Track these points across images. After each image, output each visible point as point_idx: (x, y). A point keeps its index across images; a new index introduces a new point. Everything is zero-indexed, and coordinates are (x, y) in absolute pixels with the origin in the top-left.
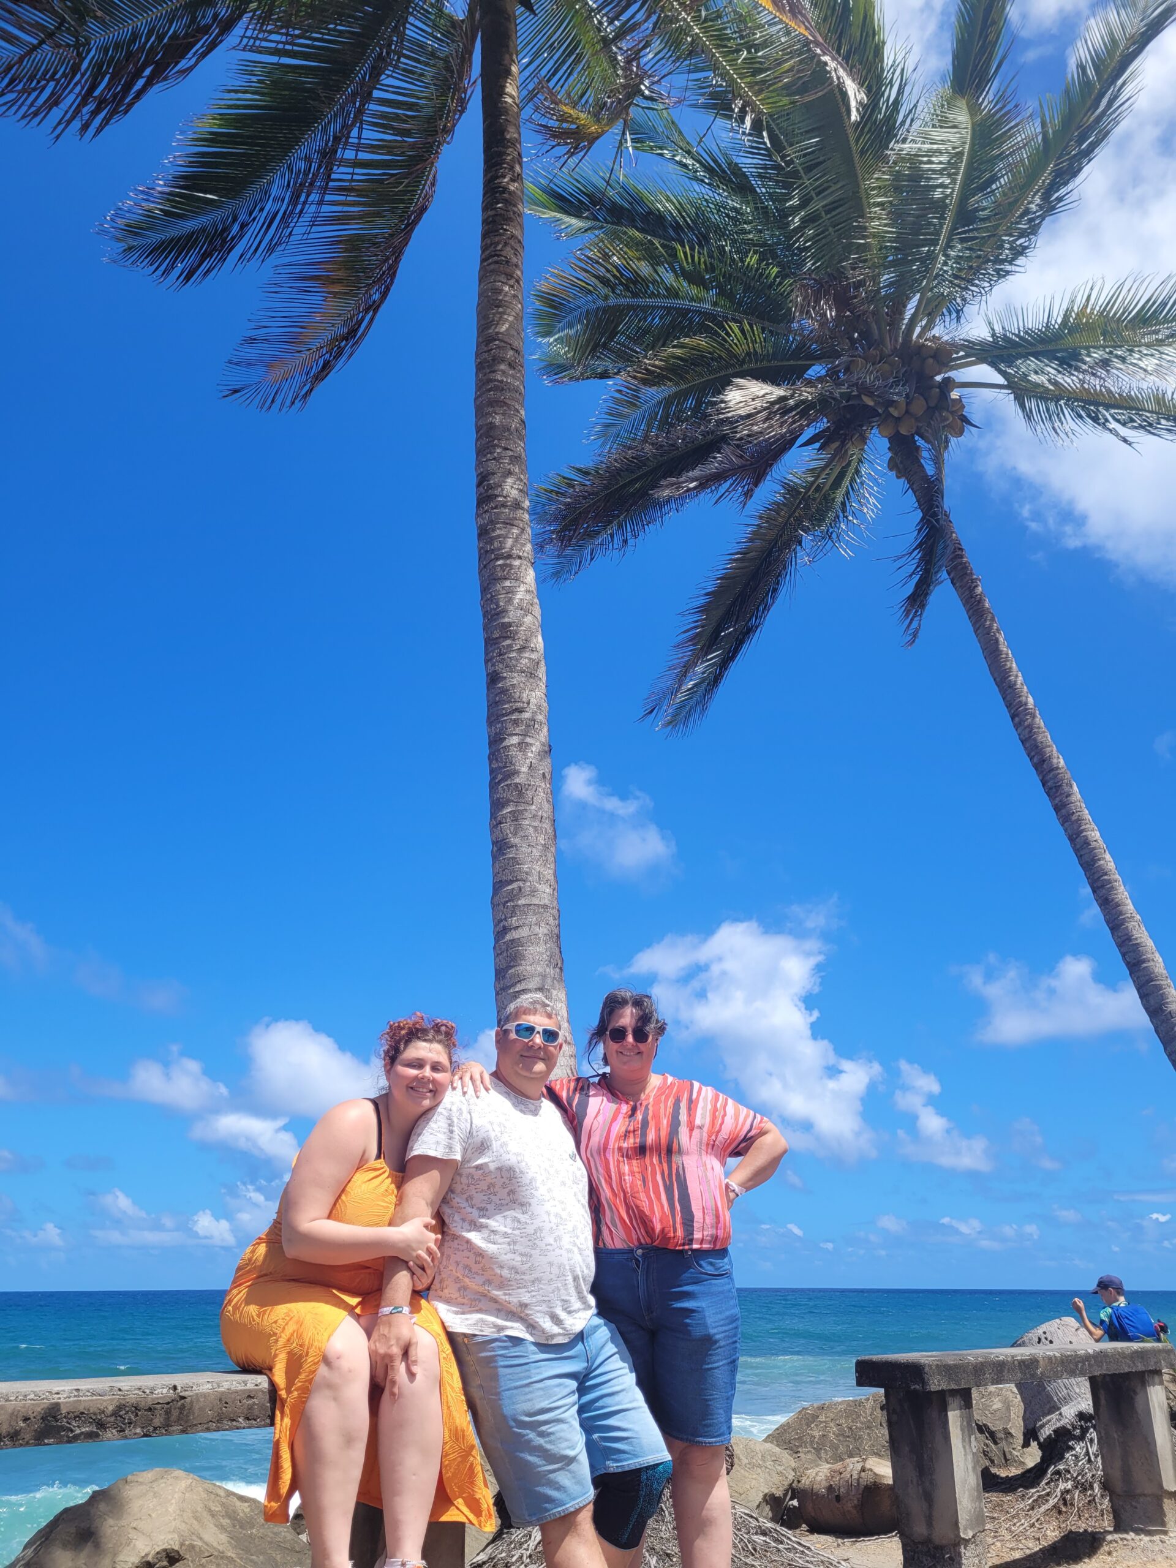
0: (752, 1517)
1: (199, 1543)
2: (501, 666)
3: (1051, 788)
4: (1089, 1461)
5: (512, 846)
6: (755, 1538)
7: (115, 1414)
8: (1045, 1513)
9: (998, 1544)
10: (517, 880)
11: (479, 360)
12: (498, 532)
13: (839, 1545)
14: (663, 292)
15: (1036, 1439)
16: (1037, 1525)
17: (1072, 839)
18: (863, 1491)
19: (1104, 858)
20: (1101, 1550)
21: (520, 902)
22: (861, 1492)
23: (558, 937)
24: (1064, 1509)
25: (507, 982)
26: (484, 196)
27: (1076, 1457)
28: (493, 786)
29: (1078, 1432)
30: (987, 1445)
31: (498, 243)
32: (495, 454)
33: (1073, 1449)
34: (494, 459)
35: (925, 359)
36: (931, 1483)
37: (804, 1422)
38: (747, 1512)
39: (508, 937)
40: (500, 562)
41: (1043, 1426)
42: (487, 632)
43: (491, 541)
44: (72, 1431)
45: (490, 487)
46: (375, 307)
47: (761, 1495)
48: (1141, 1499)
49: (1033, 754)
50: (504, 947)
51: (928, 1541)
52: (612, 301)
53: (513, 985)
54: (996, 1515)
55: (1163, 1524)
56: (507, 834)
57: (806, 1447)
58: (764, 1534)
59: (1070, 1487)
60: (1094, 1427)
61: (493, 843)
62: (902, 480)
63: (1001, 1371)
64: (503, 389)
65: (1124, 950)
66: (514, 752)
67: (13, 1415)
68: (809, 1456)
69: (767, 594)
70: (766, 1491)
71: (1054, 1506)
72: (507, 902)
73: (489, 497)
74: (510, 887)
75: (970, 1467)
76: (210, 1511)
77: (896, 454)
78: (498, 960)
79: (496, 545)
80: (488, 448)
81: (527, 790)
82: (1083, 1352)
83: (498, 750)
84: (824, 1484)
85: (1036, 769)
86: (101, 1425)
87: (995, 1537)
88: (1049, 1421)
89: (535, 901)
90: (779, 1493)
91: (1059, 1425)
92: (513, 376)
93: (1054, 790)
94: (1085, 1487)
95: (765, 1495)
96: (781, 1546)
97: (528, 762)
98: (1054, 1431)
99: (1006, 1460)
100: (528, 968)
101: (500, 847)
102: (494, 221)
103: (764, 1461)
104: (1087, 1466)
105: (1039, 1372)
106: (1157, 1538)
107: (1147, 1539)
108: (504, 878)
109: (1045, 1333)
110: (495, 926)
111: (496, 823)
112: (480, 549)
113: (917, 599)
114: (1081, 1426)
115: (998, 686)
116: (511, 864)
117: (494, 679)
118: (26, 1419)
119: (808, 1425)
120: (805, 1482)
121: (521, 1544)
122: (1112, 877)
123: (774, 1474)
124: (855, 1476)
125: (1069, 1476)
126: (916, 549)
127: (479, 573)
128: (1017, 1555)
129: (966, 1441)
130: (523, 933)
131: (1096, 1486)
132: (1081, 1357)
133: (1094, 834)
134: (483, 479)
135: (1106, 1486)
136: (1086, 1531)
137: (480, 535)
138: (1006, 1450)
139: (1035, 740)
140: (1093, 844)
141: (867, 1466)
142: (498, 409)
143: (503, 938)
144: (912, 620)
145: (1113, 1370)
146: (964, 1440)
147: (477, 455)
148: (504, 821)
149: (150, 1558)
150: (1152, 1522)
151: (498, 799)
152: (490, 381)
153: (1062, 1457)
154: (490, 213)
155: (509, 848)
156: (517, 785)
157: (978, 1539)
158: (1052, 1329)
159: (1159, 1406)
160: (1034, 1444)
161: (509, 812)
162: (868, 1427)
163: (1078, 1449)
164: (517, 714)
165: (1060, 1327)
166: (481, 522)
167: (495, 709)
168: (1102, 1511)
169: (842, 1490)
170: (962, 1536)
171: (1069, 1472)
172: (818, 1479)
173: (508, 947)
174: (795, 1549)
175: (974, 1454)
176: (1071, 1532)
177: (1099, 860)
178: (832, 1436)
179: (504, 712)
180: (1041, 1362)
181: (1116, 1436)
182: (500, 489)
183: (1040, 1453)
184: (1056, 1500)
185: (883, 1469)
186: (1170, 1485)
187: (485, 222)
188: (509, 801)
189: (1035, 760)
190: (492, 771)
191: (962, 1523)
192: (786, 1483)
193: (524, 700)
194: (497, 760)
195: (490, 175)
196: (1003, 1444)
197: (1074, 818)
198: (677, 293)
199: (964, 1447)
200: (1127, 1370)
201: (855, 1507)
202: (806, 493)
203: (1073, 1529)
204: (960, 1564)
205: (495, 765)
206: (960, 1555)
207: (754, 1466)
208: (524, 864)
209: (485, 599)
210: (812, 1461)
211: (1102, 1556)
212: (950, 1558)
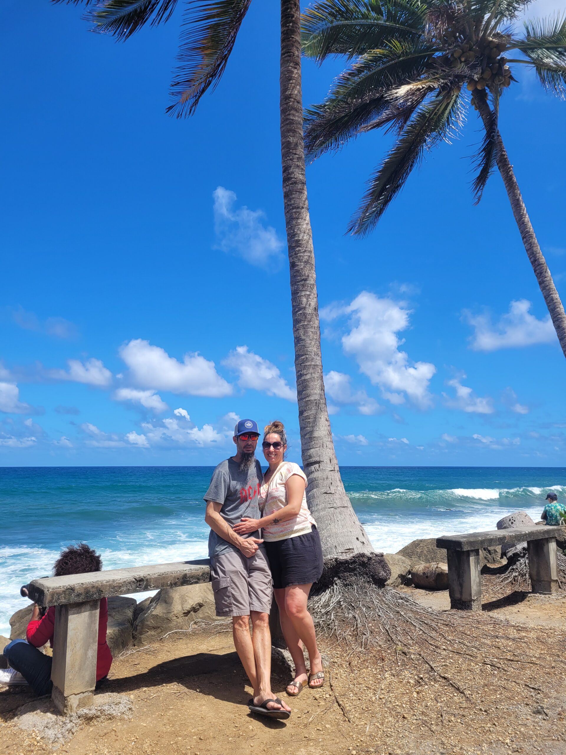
1: (208, 600)
2: (296, 259)
3: (538, 274)
4: (526, 565)
5: (303, 340)
8: (507, 584)
9: (488, 595)
10: (306, 355)
11: (282, 108)
12: (294, 196)
13: (427, 594)
14: (360, 16)
15: (506, 556)
16: (503, 588)
17: (546, 298)
18: (437, 575)
19: (560, 307)
20: (526, 600)
21: (307, 364)
22: (436, 575)
23: (322, 377)
24: (514, 583)
25: (303, 396)
26: (282, 18)
27: (521, 564)
28: (294, 313)
29: (522, 555)
31: (289, 45)
32: (291, 157)
33: (520, 560)
34: (291, 159)
35: (492, 48)
36: (462, 580)
37: (414, 546)
39: (303, 378)
40: (294, 210)
41: (509, 552)
42: (289, 243)
43: (290, 200)
45: (289, 174)
46: (225, 58)
47: (397, 575)
48: (543, 582)
49: (531, 257)
50: (301, 382)
51: (460, 600)
52: (335, 23)
53: (305, 398)
54: (488, 584)
55: (550, 591)
56: (301, 335)
57: (415, 556)
59: (517, 575)
60: (528, 553)
61: (295, 338)
62: (478, 110)
63: (491, 542)
64: (293, 123)
65: (564, 349)
66: (303, 299)
68: (416, 559)
70: (399, 573)
71: (511, 581)
72: (302, 363)
73: (288, 178)
74: (303, 357)
75: (477, 576)
76: (209, 589)
77: (475, 98)
78: (298, 387)
79: (292, 202)
80: (287, 153)
82: (524, 532)
83: (296, 298)
84: (422, 571)
85: (532, 264)
87: (487, 592)
88: (511, 550)
89: (313, 363)
90: (404, 574)
91: (515, 552)
92: (299, 117)
93: (539, 275)
94: (523, 575)
95: (399, 575)
97: (309, 303)
98: (513, 554)
99: (493, 562)
100: (311, 391)
101: (298, 340)
102: (287, 33)
103: (399, 563)
104: (525, 567)
105: (506, 541)
106: (547, 596)
107: (543, 596)
108: (300, 353)
109: (512, 517)
110: (297, 373)
111: (296, 329)
112: (285, 203)
113: (482, 179)
114: (524, 553)
115: (517, 223)
116: (303, 347)
117: (293, 265)
119: (416, 547)
120: (414, 570)
122: (563, 316)
123: (402, 567)
124: (434, 570)
125: (517, 571)
126: (482, 151)
127: (285, 214)
128: (494, 600)
130: (308, 377)
131: (527, 575)
132: (523, 534)
133: (556, 296)
134: (286, 169)
135: (530, 576)
136: (521, 591)
137: (285, 197)
138: (494, 557)
139: (533, 250)
140: (555, 301)
141: (439, 566)
142: (291, 134)
143: (301, 378)
144: (478, 191)
145: (536, 538)
146: (475, 566)
147: (283, 156)
148: (299, 329)
149: (194, 606)
150: (546, 590)
151: (296, 319)
152: (287, 119)
153: (515, 564)
154: (285, 29)
156: (304, 313)
157: (478, 599)
158: (516, 516)
159: (553, 550)
160: (505, 557)
161: (302, 325)
163: (522, 561)
164: (303, 281)
165: (519, 515)
166: (285, 190)
167: (294, 279)
168: (528, 584)
169: (429, 574)
170: (473, 598)
171: (517, 569)
172: (420, 569)
176: (516, 592)
178: (425, 552)
179: (298, 280)
180: (507, 538)
181: (535, 560)
182: (293, 175)
183: (507, 561)
184: (511, 579)
185: (444, 567)
186: (554, 577)
187: (283, 33)
188: (301, 320)
189: (532, 260)
190: (293, 306)
191: (473, 594)
192: (407, 570)
193: (306, 275)
194: (295, 302)
195: (285, 7)
196: (493, 555)
197: (548, 288)
198: (368, 17)
199: (475, 569)
200: (541, 538)
201: (434, 580)
202: (429, 117)
203: (517, 590)
204: (471, 607)
205: (294, 304)
206: (471, 605)
207: (395, 564)
208: (308, 348)
209: (288, 227)
210: (417, 561)
211: (525, 602)
212: (468, 605)
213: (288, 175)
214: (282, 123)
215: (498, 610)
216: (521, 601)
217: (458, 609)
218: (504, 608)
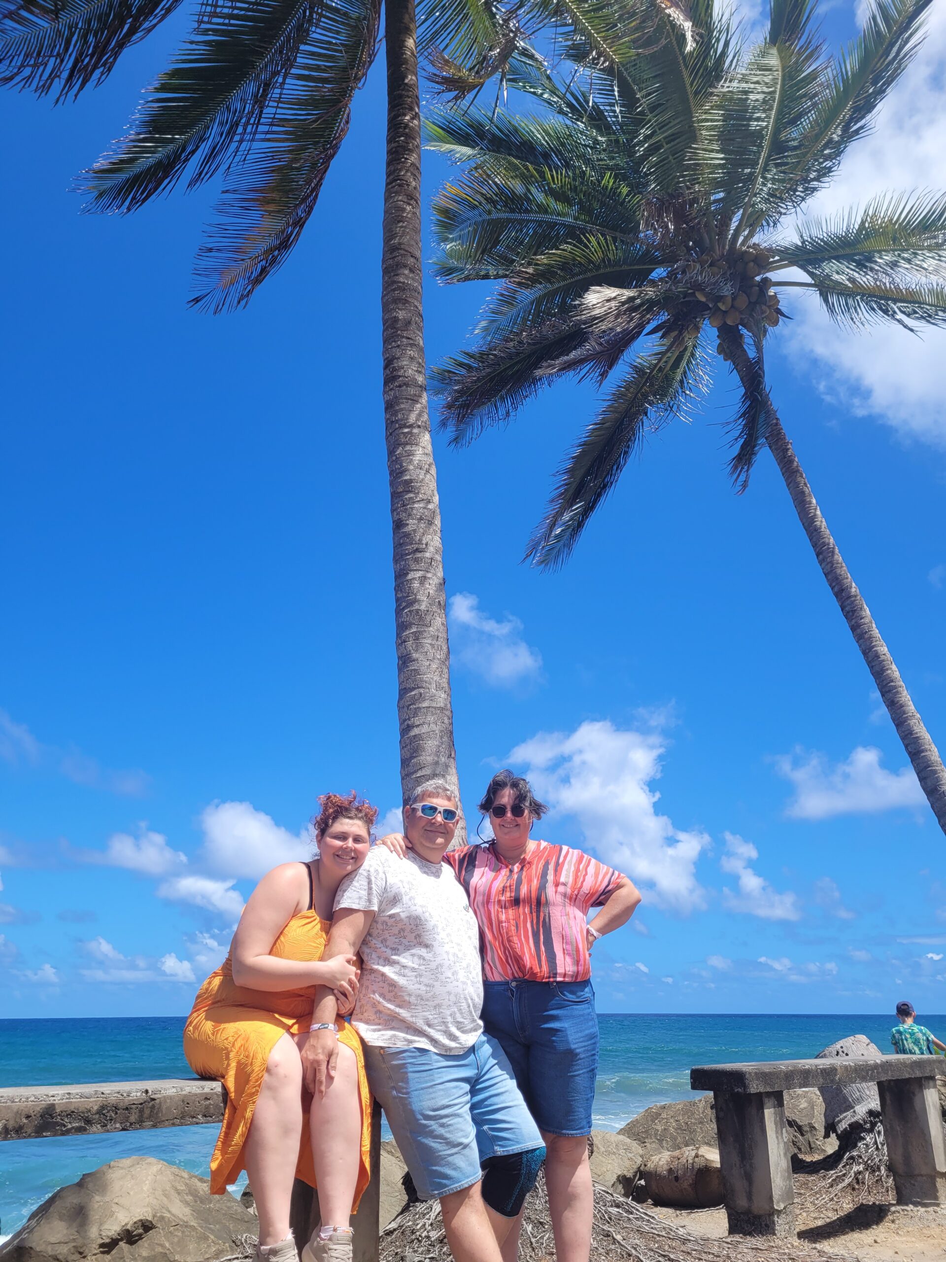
0: (608, 1193)
1: (167, 1215)
2: (404, 514)
3: (848, 612)
4: (877, 1149)
5: (414, 660)
6: (610, 1209)
7: (99, 1112)
8: (842, 1190)
9: (805, 1214)
10: (419, 688)
11: (385, 266)
12: (402, 406)
13: (677, 1216)
14: (534, 208)
15: (835, 1131)
16: (835, 1199)
17: (865, 653)
18: (697, 1173)
19: (891, 669)
20: (887, 1219)
21: (420, 705)
22: (695, 1173)
23: (451, 733)
24: (857, 1187)
25: (411, 769)
26: (388, 131)
27: (867, 1145)
28: (399, 612)
29: (868, 1126)
30: (795, 1137)
31: (400, 170)
32: (399, 343)
33: (864, 1139)
34: (398, 346)
35: (747, 263)
36: (751, 1166)
37: (649, 1119)
38: (603, 1189)
39: (412, 733)
40: (404, 431)
41: (840, 1121)
42: (393, 488)
43: (395, 413)
44: (65, 1126)
45: (394, 369)
46: (300, 223)
47: (615, 1176)
48: (919, 1178)
49: (834, 584)
50: (408, 741)
51: (748, 1212)
52: (494, 216)
53: (416, 772)
54: (802, 1191)
55: (936, 1198)
56: (410, 651)
57: (651, 1138)
58: (618, 1206)
59: (861, 1169)
60: (881, 1122)
61: (399, 658)
62: (729, 362)
63: (806, 1078)
64: (404, 289)
65: (906, 742)
66: (416, 585)
67: (18, 1113)
68: (654, 1145)
69: (620, 456)
70: (620, 1173)
71: (849, 1184)
72: (410, 705)
73: (393, 377)
74: (413, 693)
75: (782, 1153)
76: (176, 1190)
77: (724, 341)
78: (403, 752)
79: (400, 416)
80: (393, 337)
81: (426, 615)
82: (872, 1062)
83: (402, 583)
84: (666, 1167)
85: (837, 597)
86: (88, 1122)
87: (802, 1209)
88: (845, 1117)
89: (434, 705)
90: (629, 1175)
91: (853, 1120)
92: (413, 279)
93: (851, 614)
94: (874, 1169)
95: (619, 1177)
96: (631, 1216)
97: (426, 592)
98: (849, 1125)
99: (811, 1148)
100: (428, 758)
101: (405, 661)
102: (396, 152)
103: (618, 1150)
104: (876, 1153)
105: (837, 1078)
106: (931, 1209)
107: (923, 1209)
108: (408, 686)
109: (842, 1047)
110: (401, 724)
111: (401, 642)
112: (387, 420)
114: (871, 1121)
115: (806, 530)
116: (413, 675)
117: (399, 525)
118: (28, 1117)
119: (653, 1121)
120: (651, 1166)
121: (424, 1215)
122: (897, 683)
123: (626, 1160)
124: (690, 1161)
125: (861, 1161)
126: (740, 417)
127: (387, 439)
128: (820, 1223)
129: (779, 1133)
130: (425, 729)
131: (883, 1168)
132: (870, 1066)
133: (883, 649)
134: (389, 363)
135: (890, 1168)
136: (874, 1203)
137: (386, 409)
138: (811, 1140)
139: (835, 572)
140: (882, 657)
141: (700, 1153)
142: (400, 306)
143: (407, 734)
145: (897, 1076)
146: (777, 1132)
147: (384, 343)
148: (407, 640)
149: (129, 1227)
150: (927, 1196)
151: (403, 622)
152: (394, 282)
153: (855, 1146)
154: (393, 145)
155: (411, 661)
156: (418, 611)
157: (788, 1210)
158: (848, 1044)
159: (934, 1106)
160: (833, 1136)
161: (412, 633)
162: (701, 1123)
163: (868, 1139)
164: (418, 553)
165: (854, 1042)
166: (387, 398)
167: (399, 550)
168: (887, 1188)
169: (680, 1172)
170: (776, 1207)
171: (861, 1157)
172: (661, 1163)
173: (411, 741)
174: (643, 1218)
175: (785, 1143)
176: (862, 1204)
177: (887, 670)
178: (672, 1130)
179: (407, 552)
180: (839, 1070)
181: (899, 1129)
182: (402, 371)
183: (838, 1143)
184: (850, 1180)
185: (713, 1156)
186: (941, 1167)
187: (389, 152)
188: (411, 624)
189: (836, 589)
190: (397, 600)
191: (775, 1198)
192: (635, 1167)
193: (423, 542)
194: (401, 591)
195: (392, 115)
196: (808, 1136)
197: (866, 636)
198: (547, 209)
199: (777, 1137)
200: (907, 1076)
201: (690, 1185)
202: (650, 373)
203: (864, 1202)
204: (774, 1230)
205: (400, 595)
206: (773, 1222)
207: (609, 1153)
208: (424, 675)
209: (391, 460)
210: (656, 1150)
211: (886, 1224)
212: (766, 1225)
213: (392, 373)
214: (385, 288)
215: (832, 1241)
216: (877, 1224)
217: (745, 1234)
218: (842, 1237)
